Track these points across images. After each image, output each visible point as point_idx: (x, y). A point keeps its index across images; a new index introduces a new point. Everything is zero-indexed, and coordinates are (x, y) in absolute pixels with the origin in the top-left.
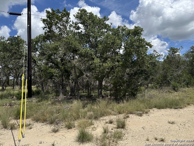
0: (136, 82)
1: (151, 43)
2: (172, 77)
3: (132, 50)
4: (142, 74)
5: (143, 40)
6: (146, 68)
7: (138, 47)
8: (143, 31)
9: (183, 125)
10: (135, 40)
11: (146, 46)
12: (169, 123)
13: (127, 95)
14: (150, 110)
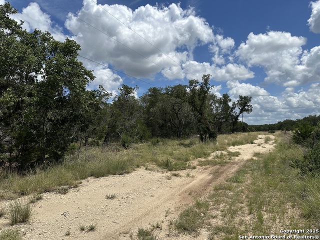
0: (65, 134)
1: (92, 73)
2: (123, 127)
3: (59, 78)
4: (75, 122)
5: (79, 65)
6: (82, 111)
7: (71, 75)
8: (80, 50)
9: (126, 199)
10: (64, 63)
11: (85, 76)
12: (108, 198)
13: (47, 158)
14: (83, 181)
